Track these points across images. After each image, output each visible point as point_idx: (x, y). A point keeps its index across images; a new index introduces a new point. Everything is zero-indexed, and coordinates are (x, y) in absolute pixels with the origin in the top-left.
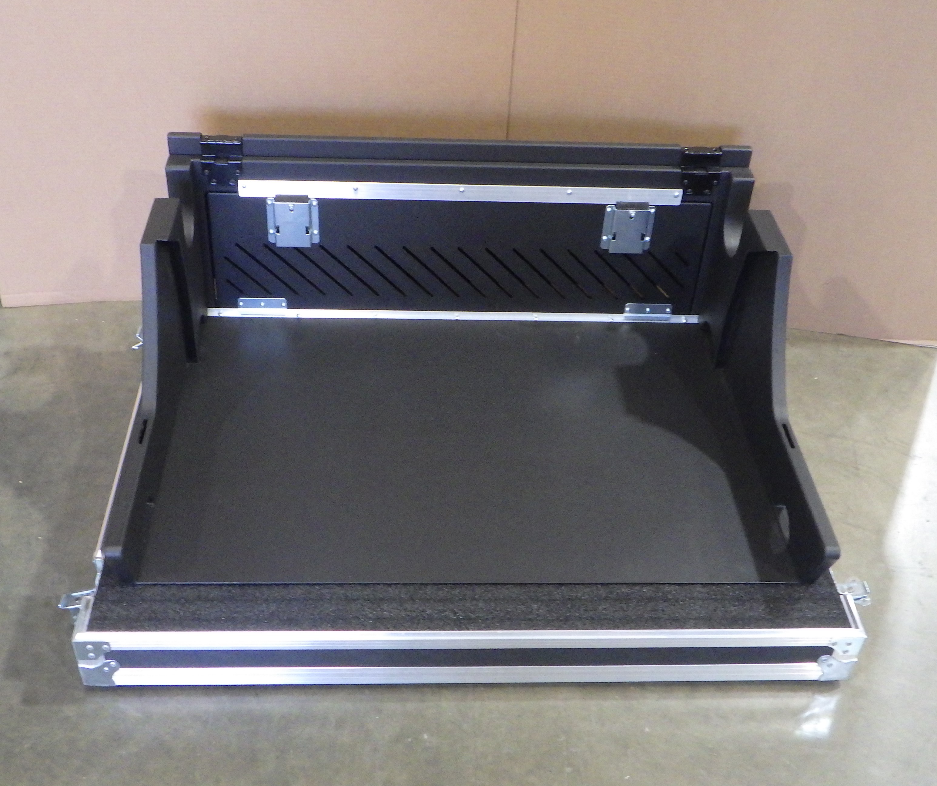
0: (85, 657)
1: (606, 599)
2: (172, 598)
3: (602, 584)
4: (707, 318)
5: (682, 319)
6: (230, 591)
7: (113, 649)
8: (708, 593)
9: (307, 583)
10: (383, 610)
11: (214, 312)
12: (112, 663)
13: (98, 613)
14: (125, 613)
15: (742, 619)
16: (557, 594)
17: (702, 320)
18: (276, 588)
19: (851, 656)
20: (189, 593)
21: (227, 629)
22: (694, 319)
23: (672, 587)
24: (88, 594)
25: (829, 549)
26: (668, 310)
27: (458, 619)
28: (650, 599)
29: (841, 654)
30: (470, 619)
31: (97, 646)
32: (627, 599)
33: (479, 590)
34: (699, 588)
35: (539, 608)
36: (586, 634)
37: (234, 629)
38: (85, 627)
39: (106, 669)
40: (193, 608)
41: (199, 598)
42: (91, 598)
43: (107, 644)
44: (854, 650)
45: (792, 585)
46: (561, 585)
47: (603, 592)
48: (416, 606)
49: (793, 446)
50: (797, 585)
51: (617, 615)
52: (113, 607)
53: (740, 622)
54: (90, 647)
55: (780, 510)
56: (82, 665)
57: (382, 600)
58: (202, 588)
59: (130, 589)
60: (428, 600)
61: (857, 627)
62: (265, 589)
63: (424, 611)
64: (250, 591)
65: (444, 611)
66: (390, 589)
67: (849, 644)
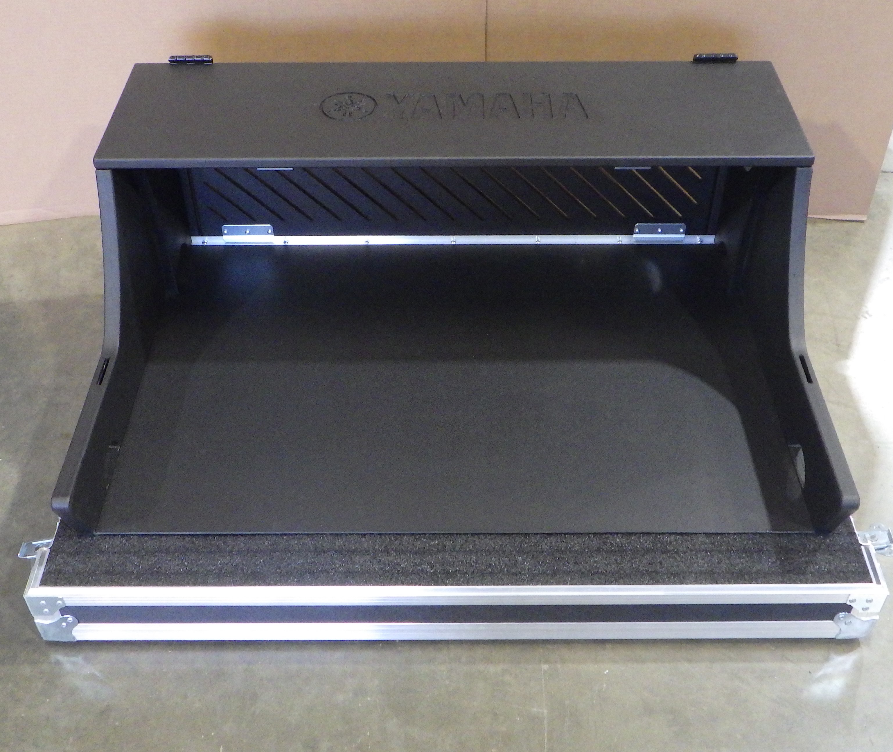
0: (41, 613)
1: (599, 550)
2: (132, 550)
3: (595, 534)
4: (723, 238)
5: (697, 239)
6: (193, 543)
7: (67, 605)
8: (713, 543)
9: (275, 533)
10: (354, 563)
11: (197, 241)
12: (69, 619)
13: (53, 567)
14: (81, 566)
15: (749, 573)
16: (546, 544)
17: (719, 240)
18: (242, 538)
19: (872, 614)
20: (149, 543)
21: (188, 584)
22: (710, 239)
23: (673, 537)
24: (43, 545)
25: (846, 498)
26: (682, 230)
27: (435, 573)
28: (647, 551)
29: (861, 611)
30: (448, 573)
31: (51, 601)
32: (621, 551)
33: (460, 541)
34: (702, 538)
35: (524, 560)
36: (574, 590)
37: (195, 584)
38: (39, 581)
39: (64, 624)
40: (152, 560)
41: (160, 550)
42: (46, 550)
43: (62, 599)
44: (876, 608)
45: (806, 535)
46: (550, 535)
47: (595, 542)
48: (390, 559)
49: (810, 381)
50: (811, 535)
51: (609, 568)
52: (69, 559)
53: (746, 577)
54: (43, 602)
55: (797, 451)
56: (39, 621)
57: (354, 551)
58: (163, 539)
59: (88, 540)
60: (403, 552)
61: (878, 582)
62: (230, 540)
63: (399, 564)
64: (215, 541)
65: (421, 564)
66: (363, 539)
67: (870, 601)
